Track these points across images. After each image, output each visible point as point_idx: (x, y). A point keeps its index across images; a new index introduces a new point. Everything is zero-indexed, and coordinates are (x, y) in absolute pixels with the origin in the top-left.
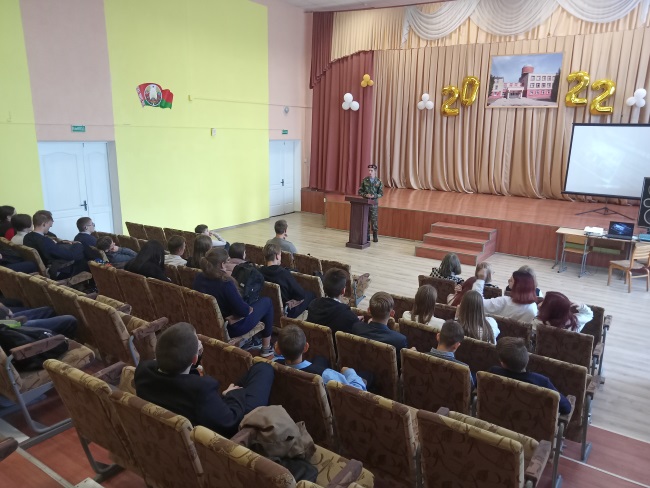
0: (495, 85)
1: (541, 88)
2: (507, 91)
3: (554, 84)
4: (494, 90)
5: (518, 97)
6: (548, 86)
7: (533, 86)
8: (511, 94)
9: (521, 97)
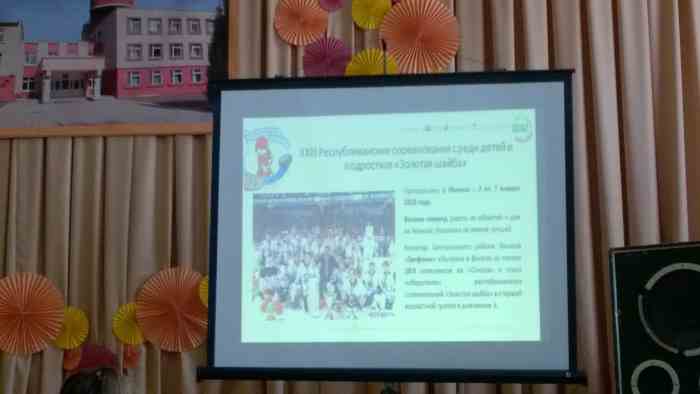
1: (166, 61)
2: (41, 74)
3: (213, 48)
5: (84, 95)
6: (194, 54)
7: (139, 53)
8: (56, 85)
9: (98, 95)
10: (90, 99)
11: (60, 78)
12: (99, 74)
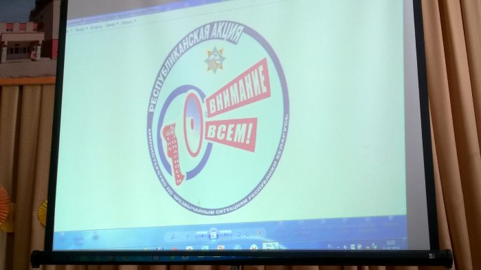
2: (1, 44)
8: (10, 51)
9: (38, 57)
10: (33, 60)
11: (14, 47)
12: (41, 43)
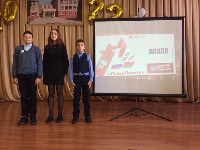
0: (32, 7)
1: (69, 10)
2: (43, 12)
3: (78, 7)
4: (32, 11)
5: (52, 17)
6: (74, 8)
7: (63, 8)
8: (46, 15)
9: (54, 17)
10: (53, 18)
11: (47, 13)
12: (55, 12)
